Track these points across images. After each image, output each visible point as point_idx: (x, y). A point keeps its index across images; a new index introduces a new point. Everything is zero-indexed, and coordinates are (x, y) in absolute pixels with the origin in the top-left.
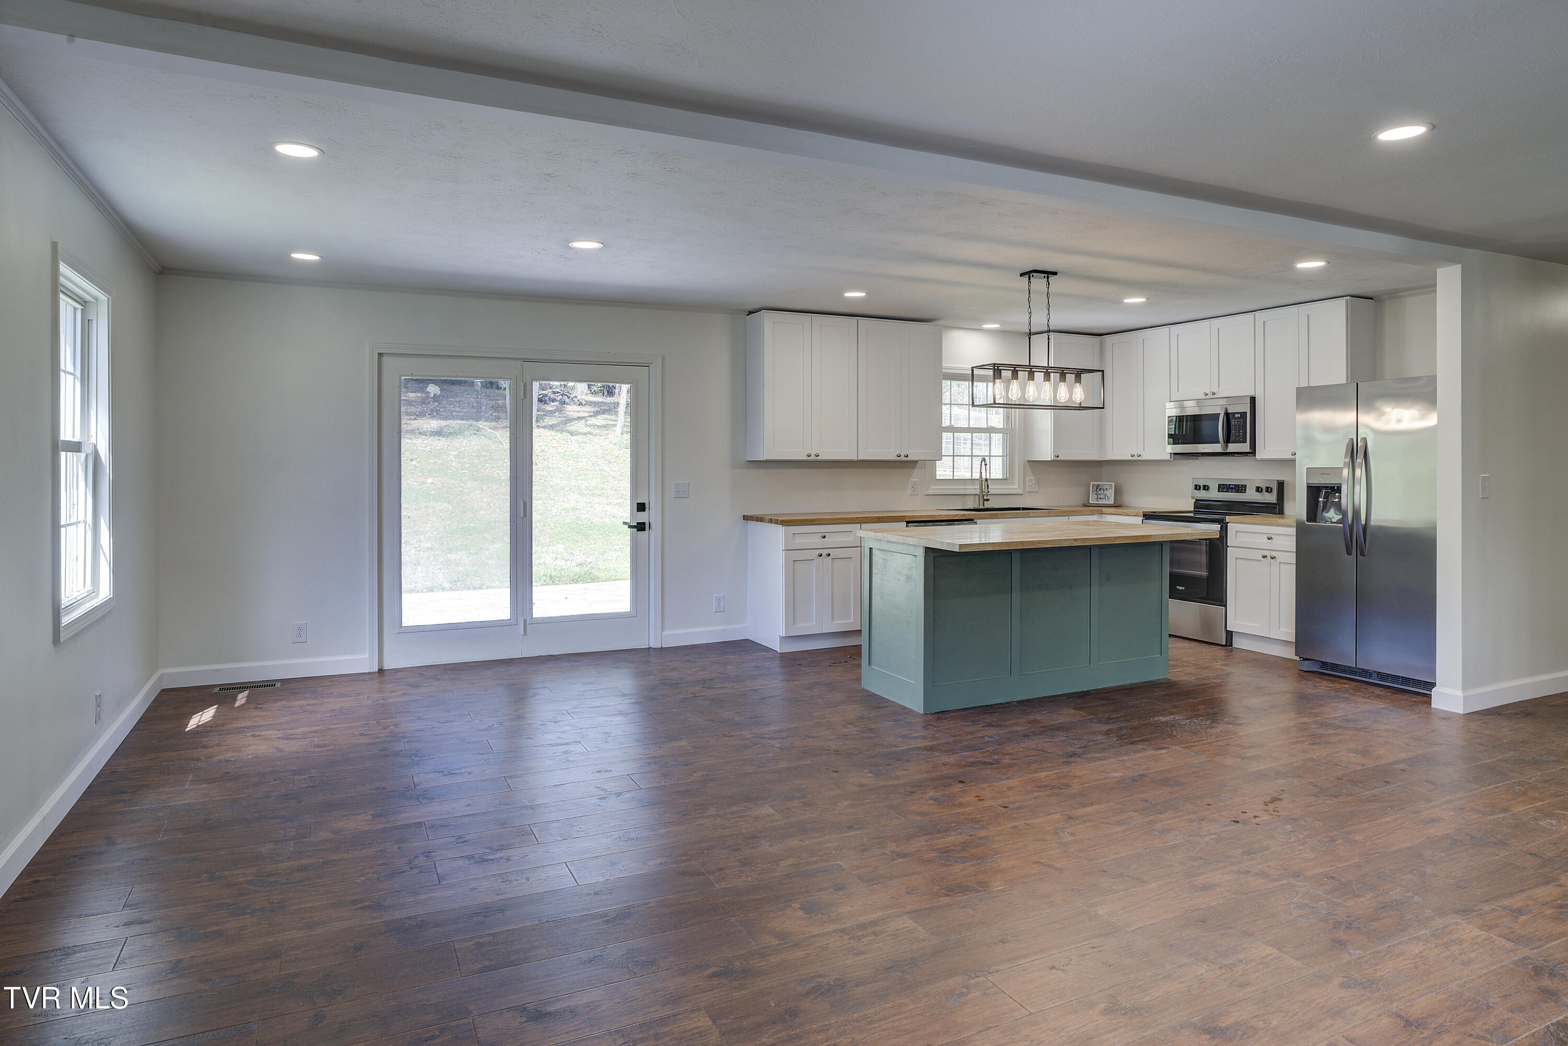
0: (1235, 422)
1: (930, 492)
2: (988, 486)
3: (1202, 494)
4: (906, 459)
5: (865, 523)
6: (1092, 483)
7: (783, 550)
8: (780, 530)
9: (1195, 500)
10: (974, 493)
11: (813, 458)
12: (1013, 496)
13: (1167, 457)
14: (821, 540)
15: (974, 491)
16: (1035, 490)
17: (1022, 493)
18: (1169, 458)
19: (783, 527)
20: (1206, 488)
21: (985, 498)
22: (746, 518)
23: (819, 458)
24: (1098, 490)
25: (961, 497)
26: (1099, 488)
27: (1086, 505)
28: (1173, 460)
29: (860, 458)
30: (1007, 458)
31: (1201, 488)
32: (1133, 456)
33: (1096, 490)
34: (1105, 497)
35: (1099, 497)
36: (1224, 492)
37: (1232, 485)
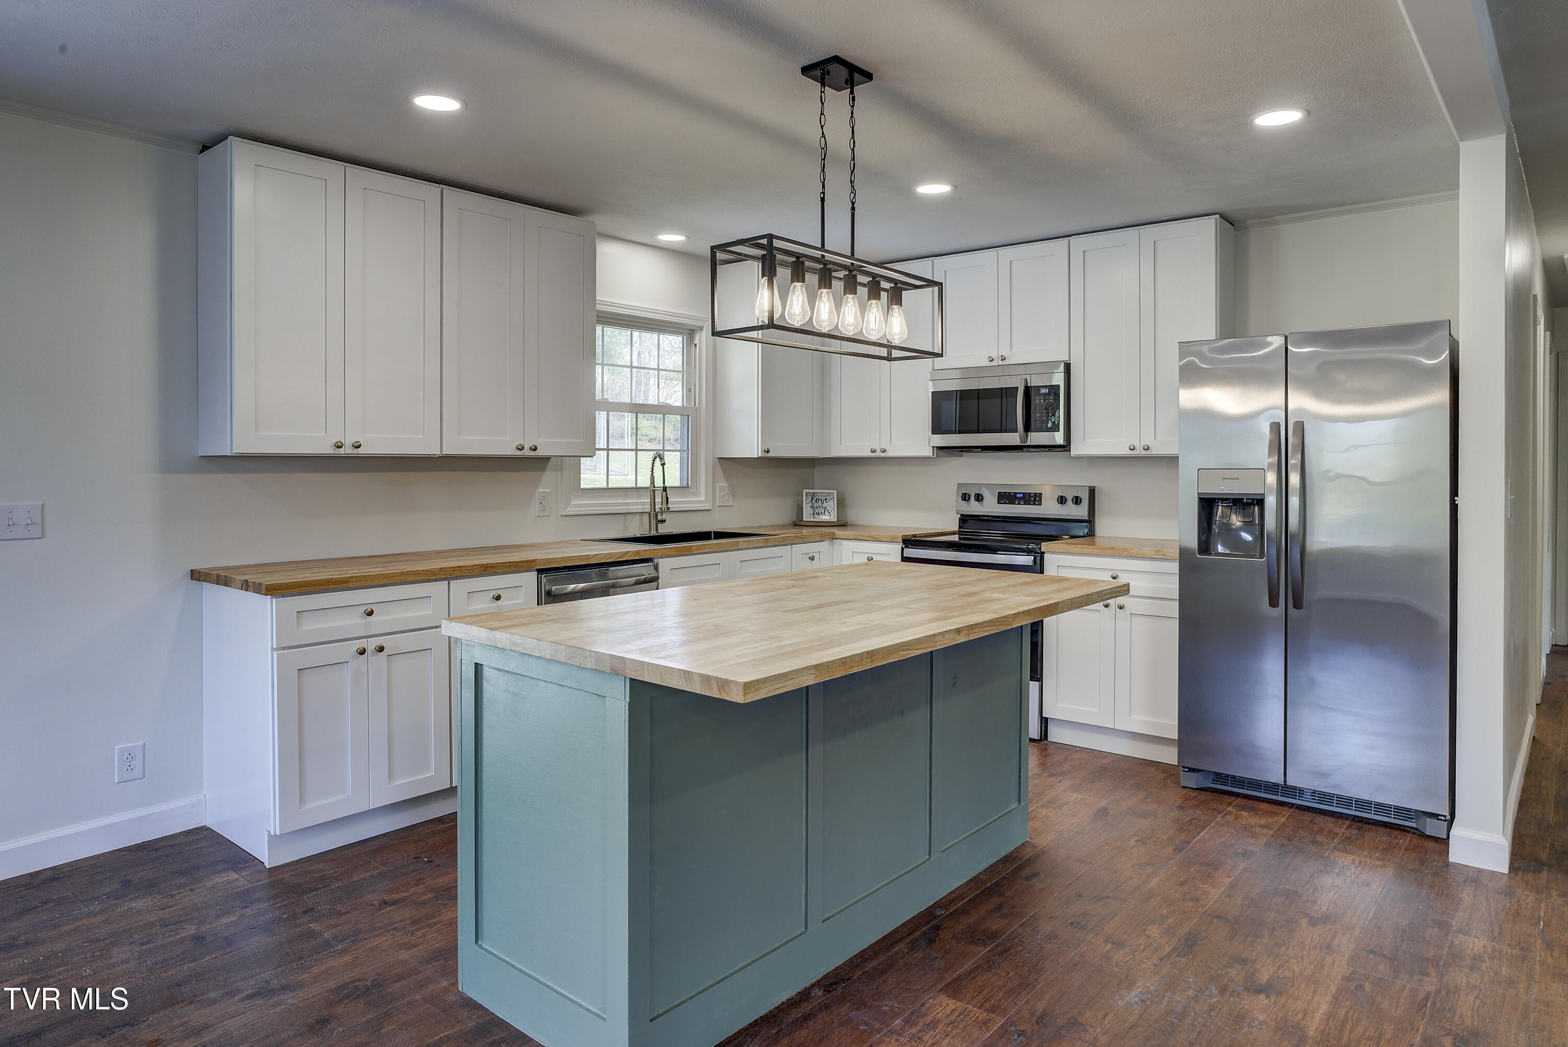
0: (1040, 400)
1: (570, 510)
2: (667, 499)
3: (974, 508)
4: (533, 454)
5: (456, 578)
6: (805, 491)
7: (273, 650)
8: (266, 605)
9: (960, 516)
10: (640, 511)
11: (347, 450)
12: (699, 513)
13: (928, 452)
14: (363, 621)
15: (640, 507)
16: (728, 504)
17: (710, 508)
18: (932, 455)
19: (274, 600)
20: (979, 498)
21: (660, 518)
22: (196, 576)
23: (360, 451)
24: (813, 501)
25: (622, 517)
26: (815, 499)
27: (798, 523)
28: (935, 456)
29: (446, 452)
30: (688, 453)
31: (972, 498)
32: (873, 451)
33: (812, 501)
34: (825, 512)
35: (816, 512)
36: (1005, 503)
37: (1019, 493)
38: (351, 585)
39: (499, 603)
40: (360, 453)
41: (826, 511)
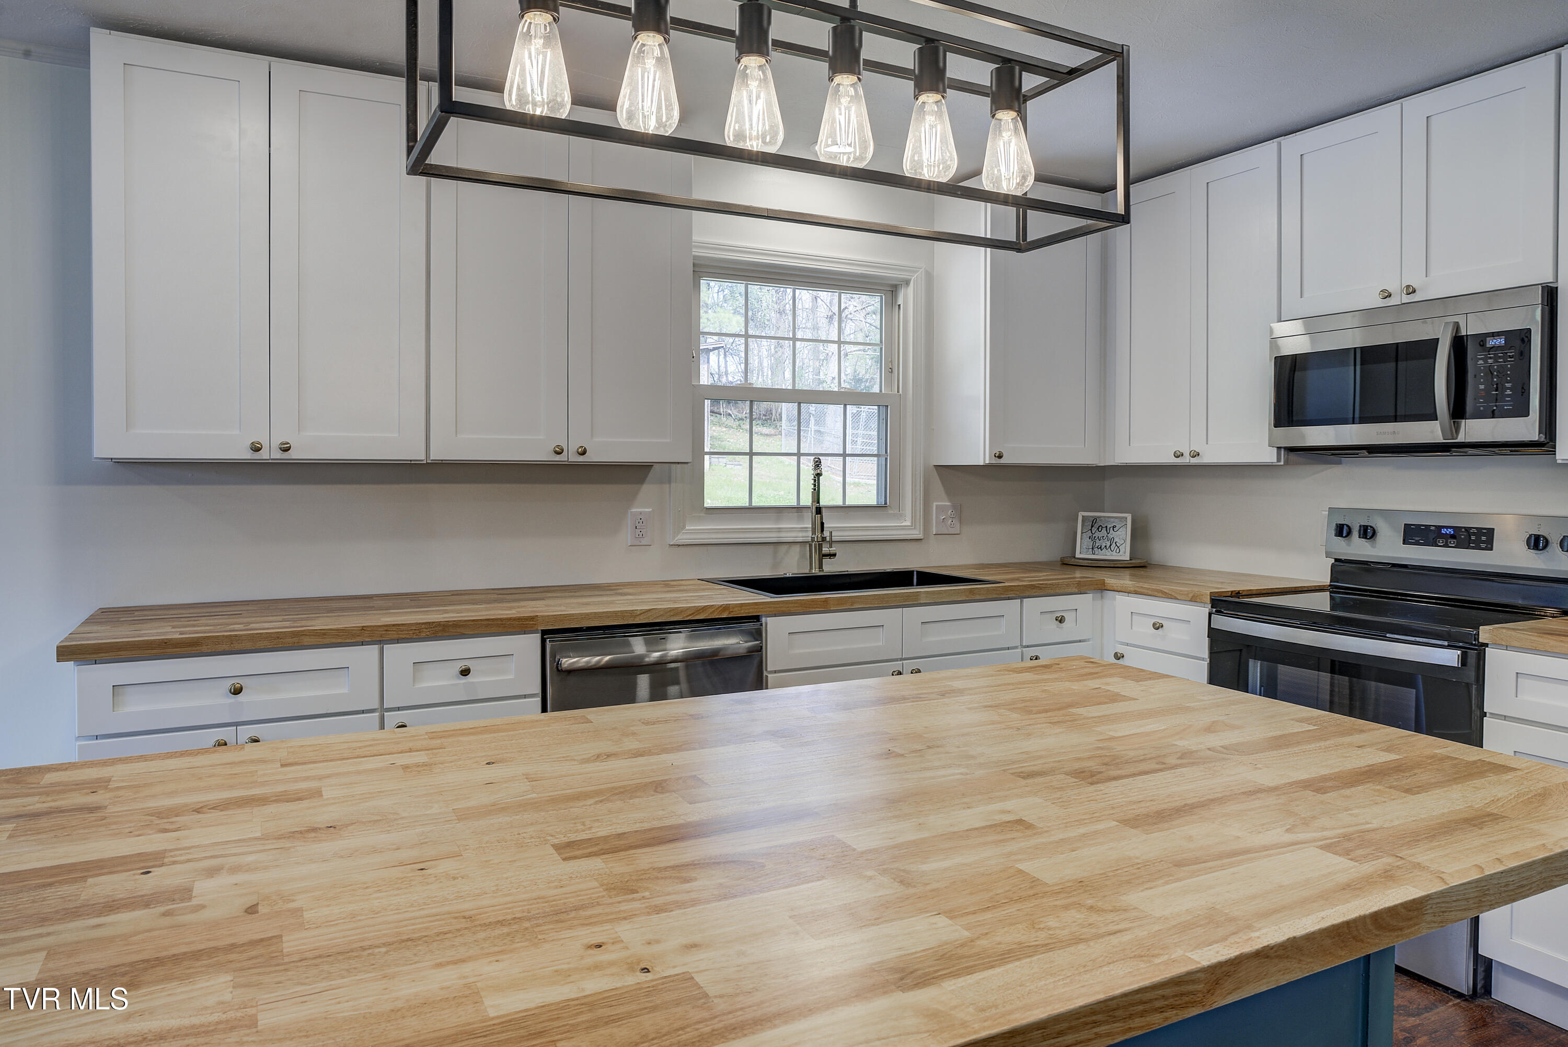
0: (1485, 358)
1: (682, 538)
2: (822, 524)
3: (1358, 549)
4: (581, 459)
6: (1081, 514)
9: (1333, 561)
10: (800, 539)
11: (273, 454)
12: (899, 544)
14: (222, 702)
15: (800, 534)
16: (952, 531)
17: (921, 536)
18: (1276, 461)
19: (81, 668)
20: (1368, 533)
21: (825, 550)
23: (293, 456)
24: (1094, 530)
25: (771, 548)
26: (1096, 526)
27: (1068, 563)
28: (1282, 463)
29: (435, 455)
30: (886, 459)
31: (1355, 534)
32: (1178, 455)
33: (1091, 530)
34: (1111, 545)
35: (1097, 545)
36: (1417, 543)
37: (1447, 527)
38: (204, 649)
39: (464, 680)
40: (293, 458)
41: (1114, 545)
